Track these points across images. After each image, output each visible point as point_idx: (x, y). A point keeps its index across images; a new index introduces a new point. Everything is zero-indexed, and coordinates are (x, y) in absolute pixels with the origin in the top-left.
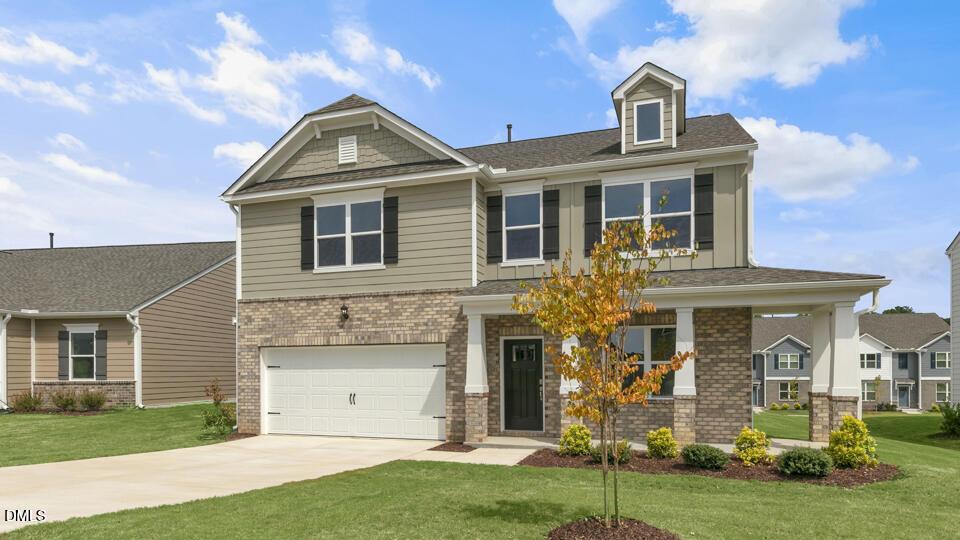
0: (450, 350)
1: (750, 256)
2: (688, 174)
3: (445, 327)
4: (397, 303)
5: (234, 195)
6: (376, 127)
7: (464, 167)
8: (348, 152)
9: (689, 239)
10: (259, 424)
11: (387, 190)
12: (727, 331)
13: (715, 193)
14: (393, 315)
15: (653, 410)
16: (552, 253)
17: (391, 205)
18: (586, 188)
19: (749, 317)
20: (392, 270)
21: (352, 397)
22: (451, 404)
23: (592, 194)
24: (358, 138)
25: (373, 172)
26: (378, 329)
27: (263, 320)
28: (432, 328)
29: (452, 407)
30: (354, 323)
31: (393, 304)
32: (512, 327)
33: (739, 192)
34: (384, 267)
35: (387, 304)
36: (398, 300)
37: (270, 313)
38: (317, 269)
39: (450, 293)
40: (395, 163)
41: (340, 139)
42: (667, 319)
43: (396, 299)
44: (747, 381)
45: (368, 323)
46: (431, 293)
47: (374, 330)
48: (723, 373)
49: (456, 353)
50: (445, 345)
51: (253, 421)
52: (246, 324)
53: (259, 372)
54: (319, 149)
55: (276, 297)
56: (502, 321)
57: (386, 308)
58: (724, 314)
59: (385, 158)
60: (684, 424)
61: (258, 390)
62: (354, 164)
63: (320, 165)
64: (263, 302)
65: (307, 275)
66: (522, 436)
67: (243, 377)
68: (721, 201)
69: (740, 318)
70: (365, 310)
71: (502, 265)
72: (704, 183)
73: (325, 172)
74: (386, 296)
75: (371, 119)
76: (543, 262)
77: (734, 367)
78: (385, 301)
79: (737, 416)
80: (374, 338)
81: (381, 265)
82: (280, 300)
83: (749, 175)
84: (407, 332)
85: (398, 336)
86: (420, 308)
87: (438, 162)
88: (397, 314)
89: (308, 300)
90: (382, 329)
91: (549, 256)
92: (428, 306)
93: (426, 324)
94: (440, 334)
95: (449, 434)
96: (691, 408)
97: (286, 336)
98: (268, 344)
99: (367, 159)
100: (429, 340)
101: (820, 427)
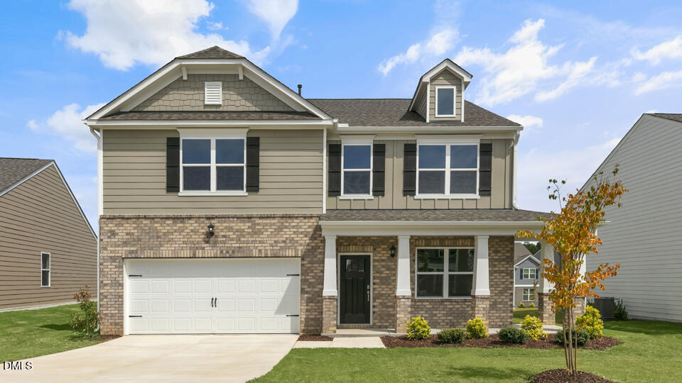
0: (304, 262)
1: (514, 202)
2: (475, 142)
3: (301, 245)
4: (259, 224)
5: (99, 120)
6: (241, 78)
7: (322, 119)
8: (214, 95)
9: (476, 188)
10: (122, 326)
11: (250, 131)
12: (499, 252)
13: (493, 157)
14: (256, 233)
15: (450, 306)
16: (379, 191)
17: (254, 143)
18: (405, 145)
19: (513, 243)
20: (254, 197)
21: (214, 302)
22: (305, 304)
23: (410, 150)
24: (223, 85)
25: (239, 115)
26: (241, 245)
27: (127, 234)
28: (289, 245)
29: (305, 307)
30: (219, 239)
31: (256, 224)
32: (349, 245)
33: (508, 158)
34: (247, 194)
35: (250, 224)
36: (260, 221)
37: (135, 228)
38: (182, 192)
39: (305, 218)
40: (257, 110)
41: (206, 83)
42: (461, 243)
43: (258, 221)
44: (510, 286)
45: (232, 239)
46: (290, 217)
47: (238, 245)
48: (496, 280)
49: (310, 265)
50: (300, 259)
51: (116, 324)
52: (109, 237)
53: (123, 280)
54: (184, 88)
55: (142, 214)
56: (341, 241)
57: (249, 228)
58: (497, 240)
59: (248, 104)
60: (482, 315)
61: (121, 297)
62: (220, 106)
63: (186, 103)
64: (128, 219)
65: (172, 197)
66: (355, 328)
67: (106, 285)
68: (497, 163)
69: (507, 243)
70: (230, 229)
71: (340, 198)
72: (486, 150)
73: (190, 109)
74: (249, 218)
75: (237, 70)
76: (373, 197)
77: (503, 277)
78: (249, 222)
79: (504, 309)
80: (238, 252)
81: (244, 193)
82: (145, 218)
83: (515, 147)
84: (267, 248)
85: (260, 251)
86: (280, 229)
87: (295, 113)
88: (259, 233)
89: (175, 218)
90: (245, 245)
91: (377, 193)
92: (286, 227)
93: (284, 242)
94: (296, 250)
95: (303, 328)
96: (486, 304)
97: (152, 249)
98: (133, 256)
99: (233, 103)
100: (287, 255)
101: (547, 315)
